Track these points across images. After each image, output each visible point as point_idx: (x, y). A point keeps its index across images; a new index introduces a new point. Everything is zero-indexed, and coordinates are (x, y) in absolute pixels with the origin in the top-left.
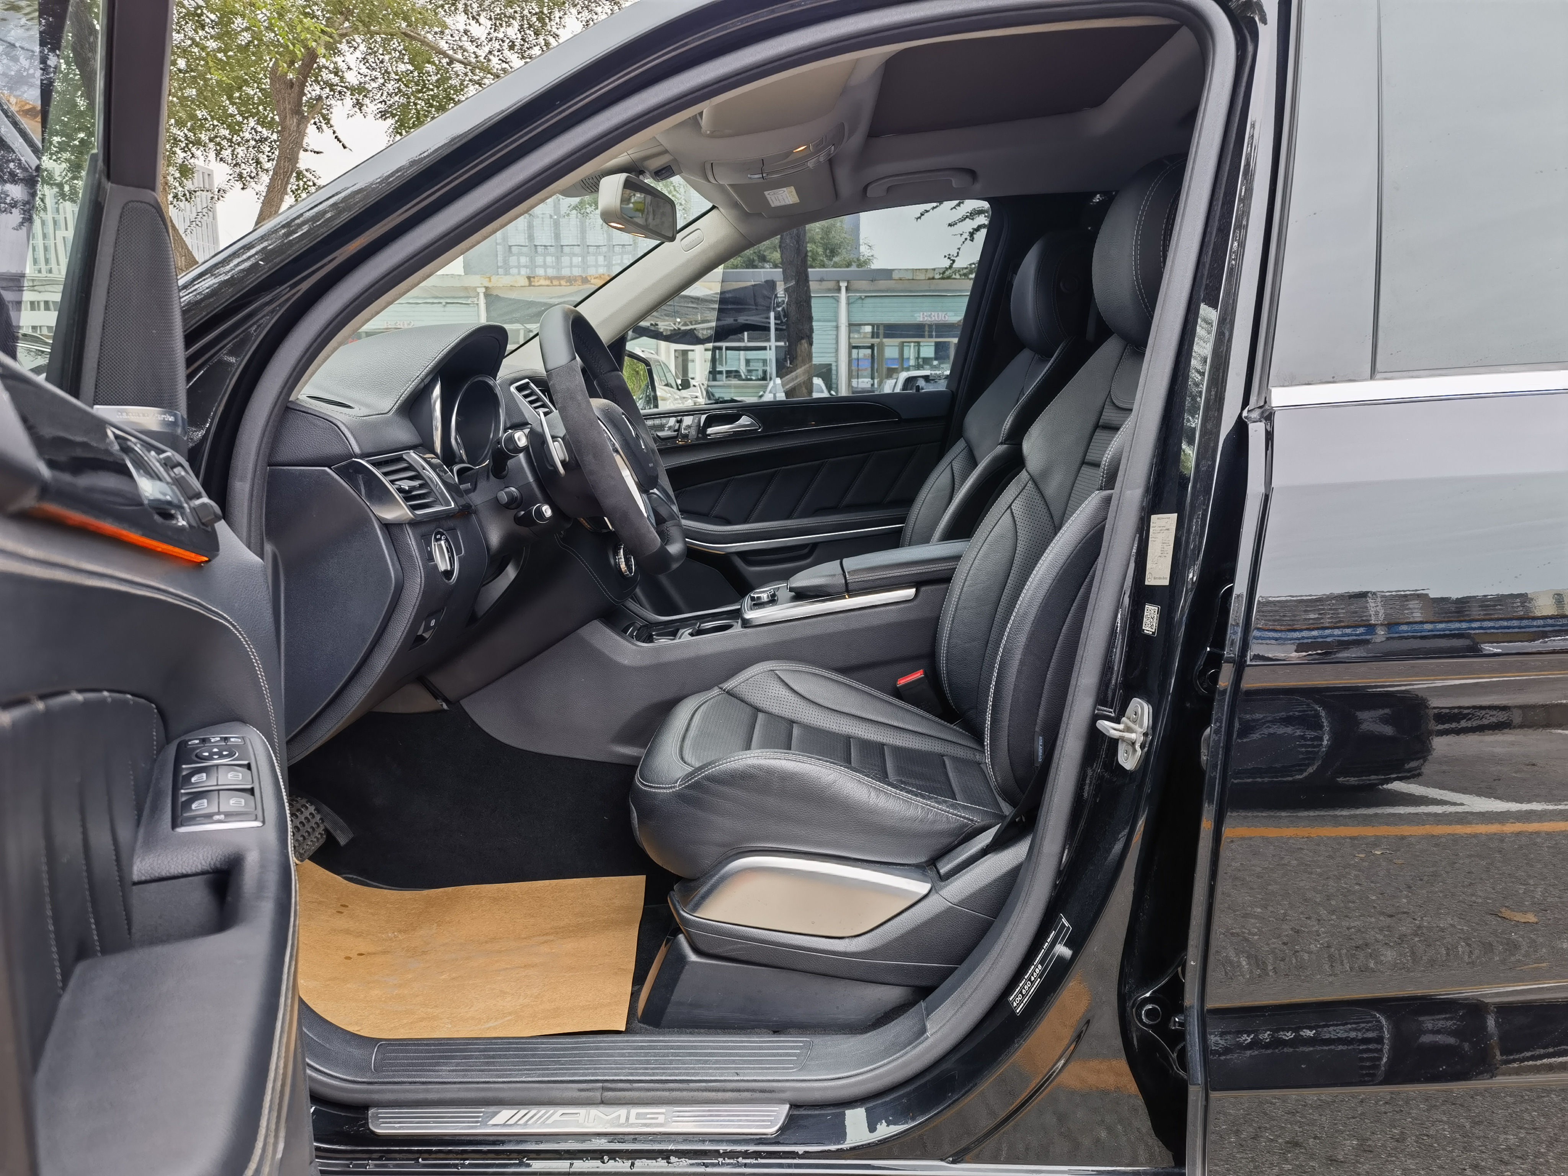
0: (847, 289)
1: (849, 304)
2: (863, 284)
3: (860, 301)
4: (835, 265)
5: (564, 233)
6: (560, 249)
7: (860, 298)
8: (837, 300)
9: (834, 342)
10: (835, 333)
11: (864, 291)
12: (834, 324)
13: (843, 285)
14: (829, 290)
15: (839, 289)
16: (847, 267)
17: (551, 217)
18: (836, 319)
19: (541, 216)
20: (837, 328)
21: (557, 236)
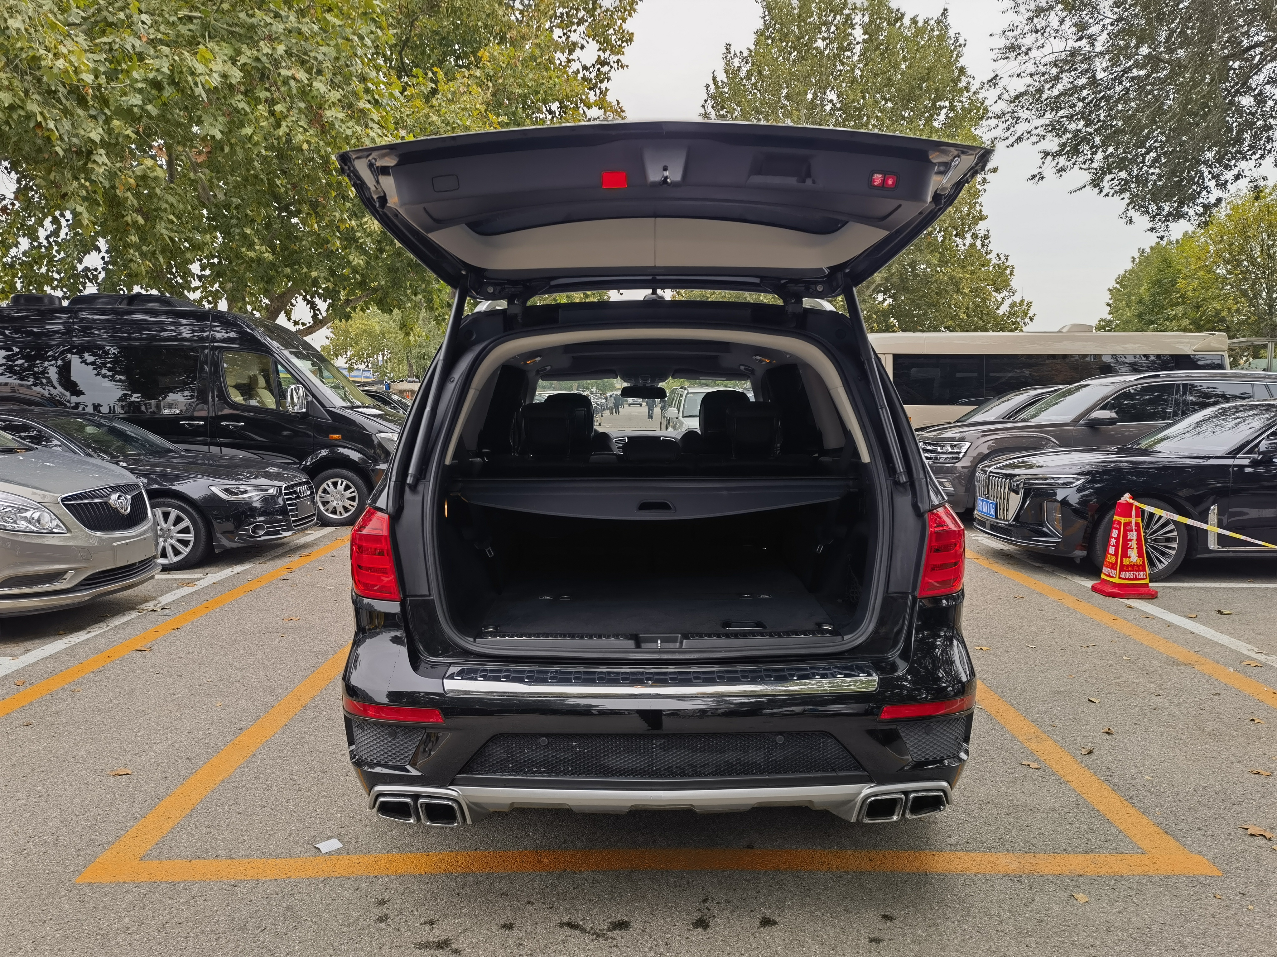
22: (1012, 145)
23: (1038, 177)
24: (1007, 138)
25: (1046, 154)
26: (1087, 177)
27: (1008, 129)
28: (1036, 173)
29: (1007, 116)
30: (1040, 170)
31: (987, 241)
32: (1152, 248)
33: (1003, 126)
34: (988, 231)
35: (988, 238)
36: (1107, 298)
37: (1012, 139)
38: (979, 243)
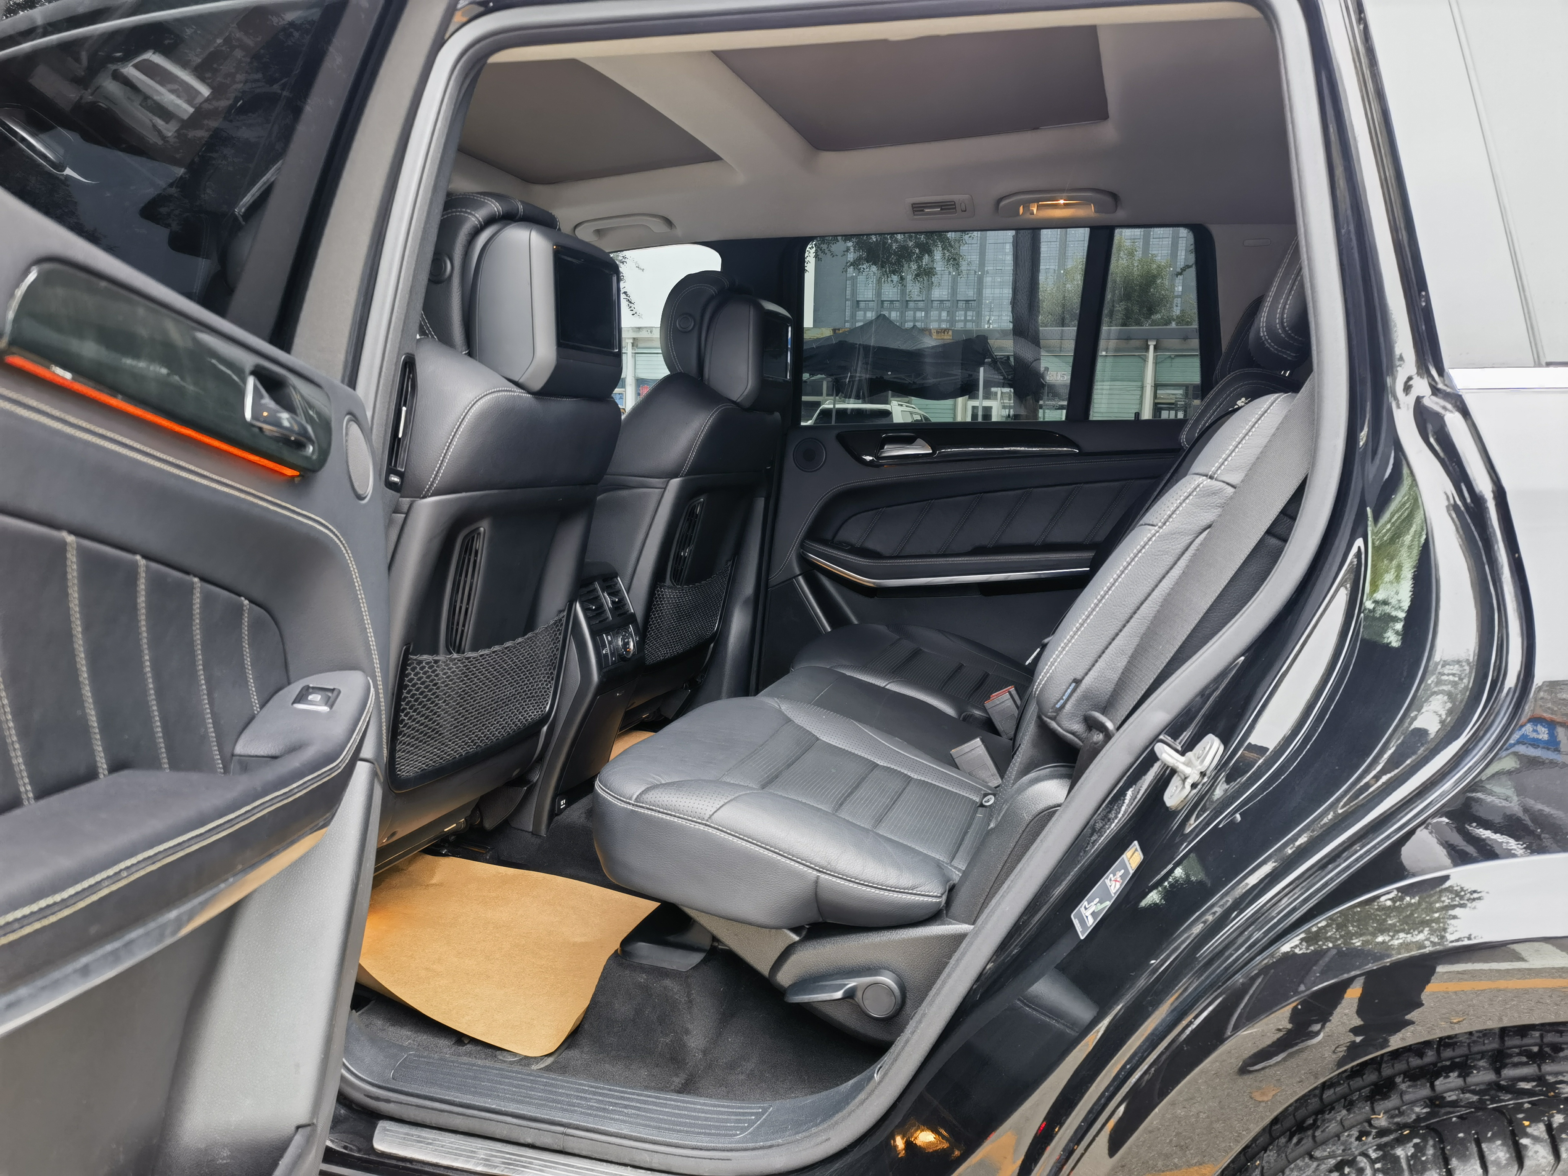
0: (1156, 348)
1: (1156, 363)
2: (1174, 343)
3: (1169, 360)
4: (1154, 323)
7: (1170, 357)
8: (1145, 360)
9: (1138, 402)
10: (1139, 393)
11: (1175, 350)
12: (1139, 384)
13: (1152, 344)
14: (1137, 349)
15: (1147, 348)
16: (1166, 325)
18: (1142, 379)
20: (1142, 388)
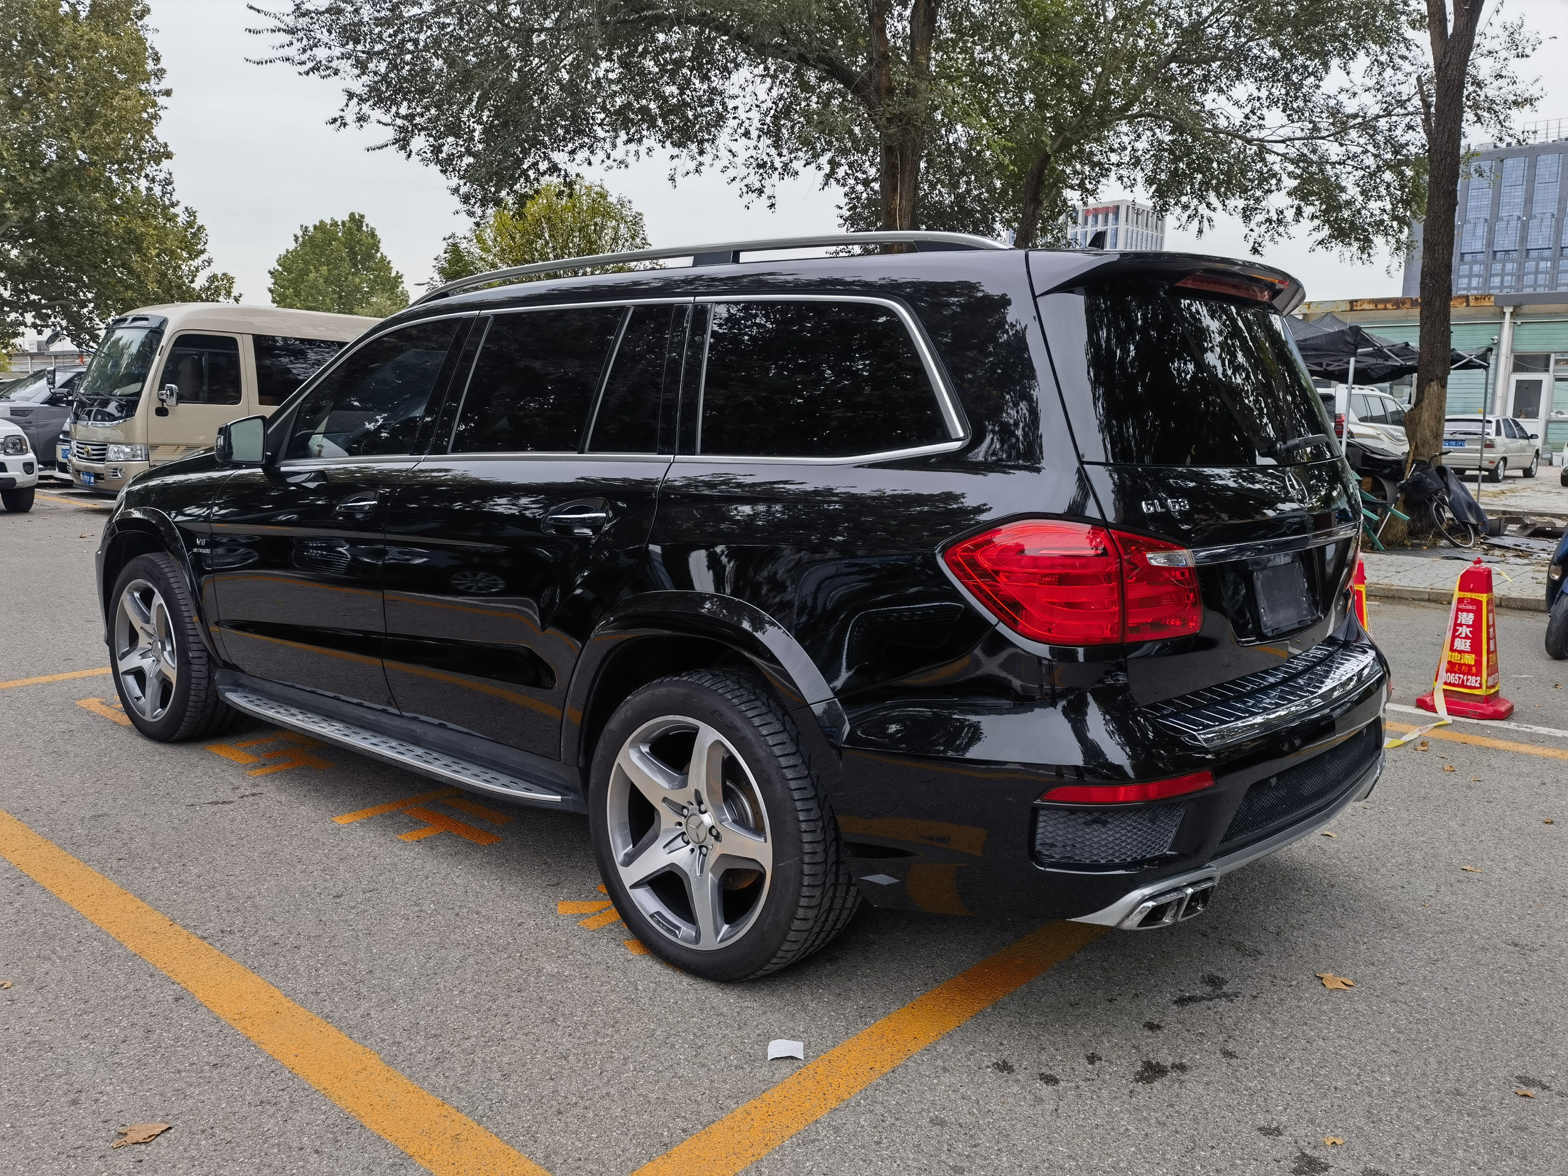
5: (1532, 235)
6: (1524, 254)
17: (1519, 218)
19: (1505, 219)
21: (1524, 239)
22: (307, 73)
23: (339, 122)
24: (304, 63)
25: (351, 95)
26: (390, 134)
27: (304, 51)
28: (337, 115)
29: (301, 34)
30: (342, 114)
31: (169, 188)
32: (315, 227)
33: (297, 45)
34: (170, 174)
35: (171, 183)
36: (269, 282)
37: (310, 65)
38: (157, 190)
